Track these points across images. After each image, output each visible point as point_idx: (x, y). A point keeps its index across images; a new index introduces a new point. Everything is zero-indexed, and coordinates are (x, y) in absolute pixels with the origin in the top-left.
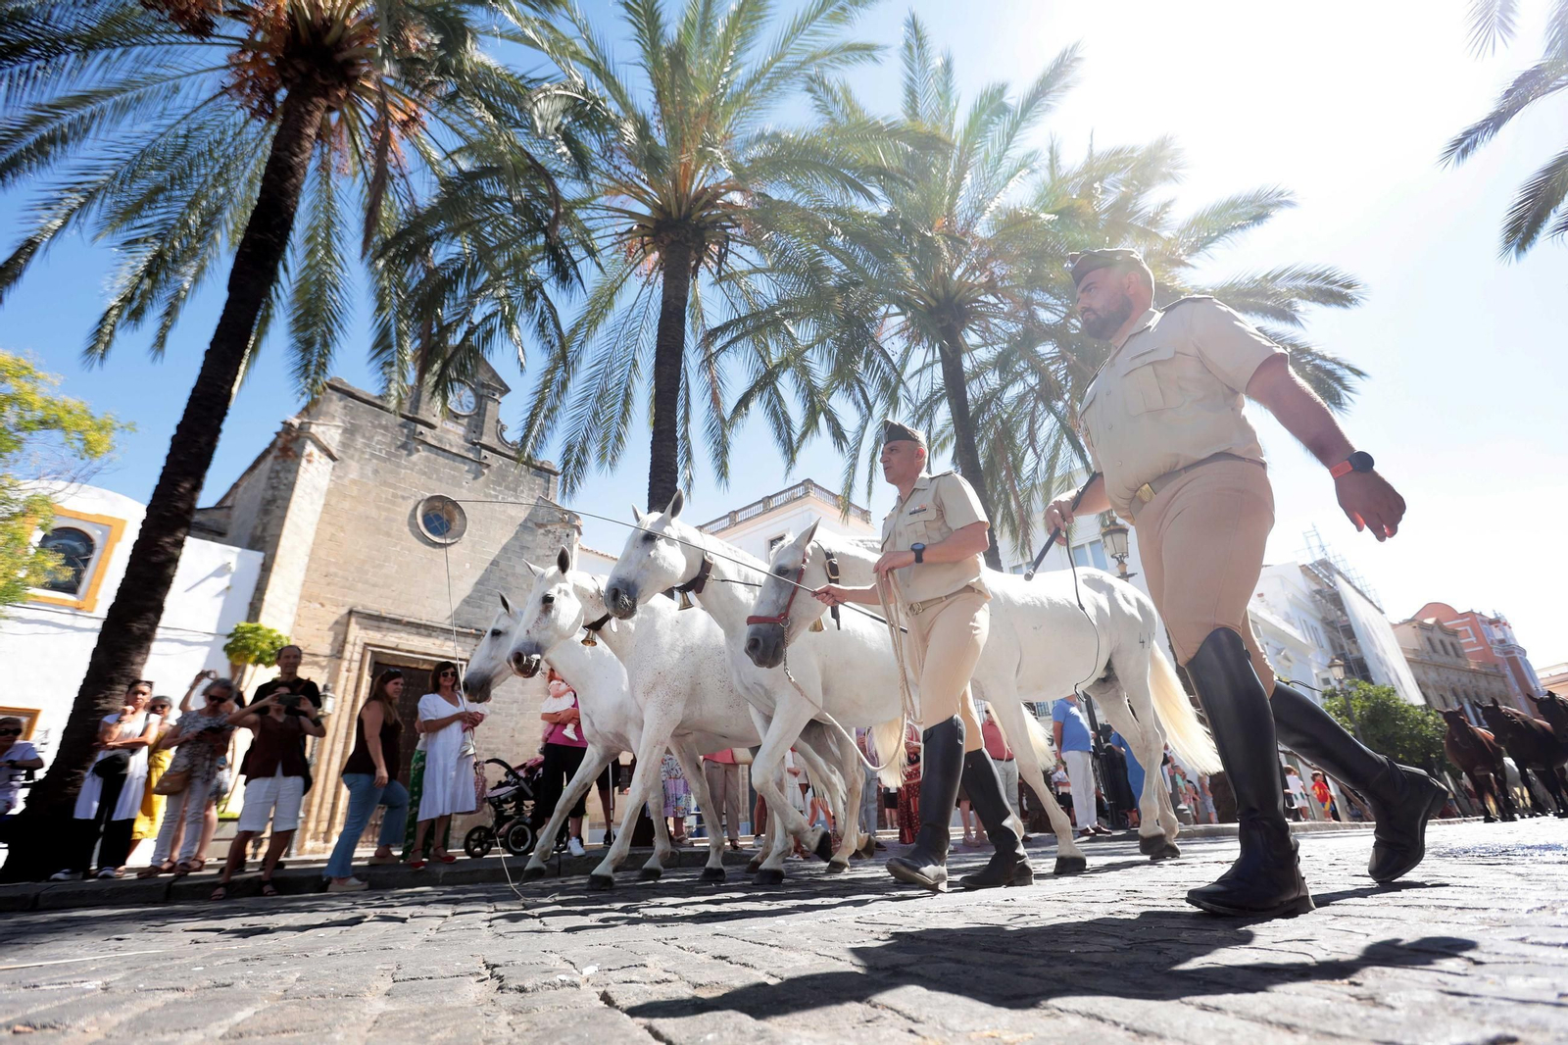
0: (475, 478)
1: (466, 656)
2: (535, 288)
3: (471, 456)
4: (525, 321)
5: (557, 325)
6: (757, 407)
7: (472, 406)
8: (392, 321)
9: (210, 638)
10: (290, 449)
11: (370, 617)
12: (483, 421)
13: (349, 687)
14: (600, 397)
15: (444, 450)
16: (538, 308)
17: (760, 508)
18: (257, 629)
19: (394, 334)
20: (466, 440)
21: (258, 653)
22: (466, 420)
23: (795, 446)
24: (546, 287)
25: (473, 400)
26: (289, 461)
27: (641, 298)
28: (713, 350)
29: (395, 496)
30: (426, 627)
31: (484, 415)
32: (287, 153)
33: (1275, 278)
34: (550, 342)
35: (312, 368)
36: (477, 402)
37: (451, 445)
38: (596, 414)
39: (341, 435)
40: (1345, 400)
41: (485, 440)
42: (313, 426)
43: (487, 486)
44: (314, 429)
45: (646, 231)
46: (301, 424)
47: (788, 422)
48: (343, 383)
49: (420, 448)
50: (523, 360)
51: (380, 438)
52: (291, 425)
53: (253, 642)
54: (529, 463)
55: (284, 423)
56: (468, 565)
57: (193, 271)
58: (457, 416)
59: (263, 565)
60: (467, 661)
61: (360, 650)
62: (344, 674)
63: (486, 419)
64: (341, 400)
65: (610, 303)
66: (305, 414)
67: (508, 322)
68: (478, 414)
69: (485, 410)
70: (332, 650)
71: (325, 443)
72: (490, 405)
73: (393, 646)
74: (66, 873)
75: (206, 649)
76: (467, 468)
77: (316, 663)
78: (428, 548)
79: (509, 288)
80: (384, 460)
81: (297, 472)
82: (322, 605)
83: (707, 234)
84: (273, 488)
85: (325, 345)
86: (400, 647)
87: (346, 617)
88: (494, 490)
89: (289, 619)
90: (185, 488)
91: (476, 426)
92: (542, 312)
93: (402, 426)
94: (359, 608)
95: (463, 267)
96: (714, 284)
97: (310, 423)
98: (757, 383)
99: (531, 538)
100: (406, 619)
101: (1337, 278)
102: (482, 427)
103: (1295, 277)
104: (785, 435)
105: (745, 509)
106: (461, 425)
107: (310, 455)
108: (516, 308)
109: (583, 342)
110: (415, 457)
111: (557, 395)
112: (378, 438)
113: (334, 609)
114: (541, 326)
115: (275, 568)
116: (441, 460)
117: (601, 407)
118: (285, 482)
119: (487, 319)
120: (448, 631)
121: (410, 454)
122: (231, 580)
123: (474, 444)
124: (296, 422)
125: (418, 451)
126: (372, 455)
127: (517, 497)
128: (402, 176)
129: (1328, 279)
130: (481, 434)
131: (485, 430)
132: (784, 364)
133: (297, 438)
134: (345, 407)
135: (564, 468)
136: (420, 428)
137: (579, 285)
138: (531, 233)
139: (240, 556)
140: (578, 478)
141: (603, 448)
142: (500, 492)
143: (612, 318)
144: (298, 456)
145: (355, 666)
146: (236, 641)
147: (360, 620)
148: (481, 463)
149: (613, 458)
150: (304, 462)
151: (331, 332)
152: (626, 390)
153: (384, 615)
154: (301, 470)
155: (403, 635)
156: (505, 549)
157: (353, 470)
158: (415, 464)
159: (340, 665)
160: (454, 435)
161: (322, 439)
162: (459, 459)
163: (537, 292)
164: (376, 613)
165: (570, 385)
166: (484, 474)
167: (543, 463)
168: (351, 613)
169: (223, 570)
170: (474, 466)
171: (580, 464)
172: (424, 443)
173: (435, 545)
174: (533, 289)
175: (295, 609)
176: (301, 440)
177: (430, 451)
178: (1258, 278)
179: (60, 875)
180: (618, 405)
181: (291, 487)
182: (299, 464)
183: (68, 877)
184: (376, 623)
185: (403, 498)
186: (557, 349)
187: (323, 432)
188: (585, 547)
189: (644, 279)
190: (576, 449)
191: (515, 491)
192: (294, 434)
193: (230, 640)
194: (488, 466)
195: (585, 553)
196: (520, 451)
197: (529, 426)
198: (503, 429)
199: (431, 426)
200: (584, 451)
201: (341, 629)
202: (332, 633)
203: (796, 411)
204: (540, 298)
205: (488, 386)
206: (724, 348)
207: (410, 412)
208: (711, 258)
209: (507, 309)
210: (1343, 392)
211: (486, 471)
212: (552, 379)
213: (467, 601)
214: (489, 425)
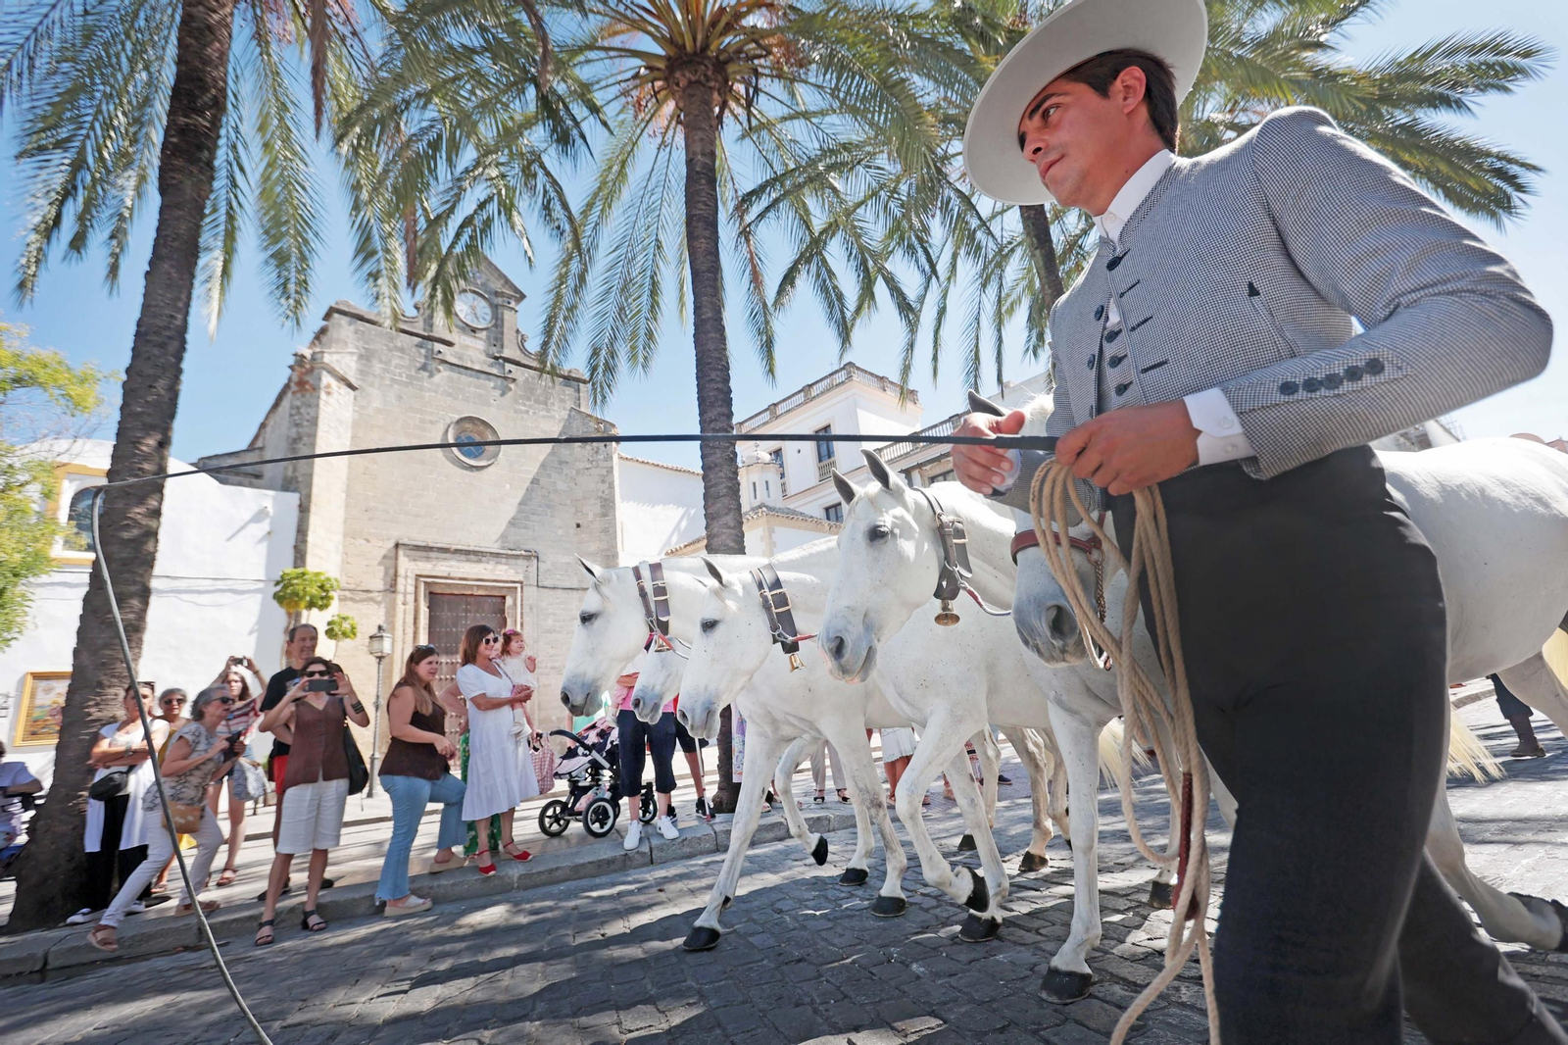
0: (503, 395)
1: (520, 578)
2: (534, 161)
3: (495, 371)
4: (527, 203)
5: (565, 206)
6: (805, 283)
7: (489, 318)
8: (372, 221)
9: (261, 585)
10: (306, 382)
11: (417, 548)
12: (502, 333)
13: (407, 620)
14: (624, 289)
15: (467, 368)
16: (540, 187)
17: (800, 398)
18: (303, 574)
19: (377, 237)
20: (488, 355)
21: (308, 598)
22: (485, 333)
23: (849, 325)
24: (545, 158)
25: (488, 310)
26: (308, 395)
27: (658, 163)
28: (749, 218)
29: (423, 421)
30: (475, 553)
31: (502, 326)
32: (201, 8)
33: (1426, 55)
34: (558, 228)
35: (292, 287)
36: (493, 312)
37: (472, 362)
38: (622, 309)
39: (357, 362)
40: (1516, 201)
41: (506, 353)
42: (326, 355)
43: (516, 402)
44: (327, 358)
45: (656, 74)
46: (314, 353)
47: (840, 297)
48: (349, 306)
49: (440, 367)
50: (530, 254)
51: (397, 361)
52: (303, 356)
53: (301, 587)
54: (554, 372)
55: (295, 355)
56: (508, 486)
57: (133, 182)
58: (474, 330)
59: (300, 506)
60: (521, 583)
61: (413, 583)
62: (400, 608)
63: (505, 330)
64: (350, 324)
65: (622, 174)
66: (316, 342)
67: (508, 208)
68: (496, 326)
69: (502, 320)
70: (385, 584)
71: (342, 372)
72: (507, 315)
73: (445, 575)
74: (84, 914)
75: (259, 597)
76: (492, 384)
77: (372, 599)
78: (465, 472)
79: (502, 164)
80: (406, 384)
81: (317, 406)
82: (368, 541)
83: (731, 68)
84: (297, 425)
85: (303, 258)
86: (452, 575)
87: (394, 551)
88: (524, 405)
89: (337, 558)
90: (148, 445)
91: (496, 339)
92: (545, 192)
93: (420, 346)
94: (405, 541)
95: (440, 136)
96: (743, 137)
97: (323, 352)
98: (802, 255)
99: (568, 452)
100: (454, 547)
101: (1511, 45)
102: (502, 340)
103: (1452, 52)
104: (838, 315)
105: (785, 400)
106: (481, 339)
107: (328, 386)
108: (515, 190)
109: (597, 224)
110: (437, 378)
111: (576, 291)
112: (395, 361)
113: (380, 543)
114: (547, 207)
115: (313, 508)
116: (464, 378)
117: (626, 300)
118: (308, 417)
119: (482, 206)
120: (497, 555)
121: (431, 376)
122: (271, 524)
123: (496, 358)
124: (308, 353)
125: (439, 371)
126: (393, 380)
127: (548, 411)
128: (354, 33)
129: (1497, 49)
130: (502, 347)
131: (506, 342)
132: (831, 229)
133: (312, 370)
134: (356, 332)
135: (592, 374)
136: (438, 346)
137: (584, 148)
138: (517, 87)
139: (274, 499)
140: (609, 386)
141: (633, 348)
142: (530, 406)
143: (628, 193)
144: (316, 389)
145: (411, 598)
146: (285, 587)
147: (408, 552)
148: (505, 378)
149: (646, 358)
150: (323, 395)
151: (306, 242)
152: (652, 278)
153: (431, 545)
154: (322, 403)
155: (453, 563)
156: (543, 466)
157: (376, 398)
158: (438, 386)
159: (395, 600)
160: (473, 350)
161: (338, 369)
162: (484, 376)
163: (535, 167)
164: (424, 544)
165: (589, 278)
166: (510, 389)
167: (570, 372)
168: (397, 546)
169: (260, 516)
170: (499, 381)
171: (610, 369)
172: (444, 362)
173: (472, 468)
174: (530, 163)
175: (341, 547)
176: (316, 372)
177: (452, 370)
178: (1401, 59)
179: (77, 918)
180: (645, 297)
181: (314, 422)
182: (319, 397)
183: (87, 918)
184: (424, 554)
185: (432, 422)
186: (568, 236)
187: (338, 361)
188: (624, 455)
189: (659, 140)
190: (603, 352)
191: (546, 404)
192: (308, 366)
193: (279, 588)
194: (514, 380)
195: (625, 462)
196: (543, 362)
197: (548, 332)
198: (523, 339)
199: (449, 344)
200: (613, 354)
201: (390, 563)
202: (382, 568)
203: (849, 284)
204: (540, 173)
205: (502, 295)
206: (761, 216)
207: (425, 330)
208: (737, 100)
209: (503, 192)
210: (1515, 195)
211: (512, 386)
212: (566, 273)
213: (512, 523)
214: (509, 336)
